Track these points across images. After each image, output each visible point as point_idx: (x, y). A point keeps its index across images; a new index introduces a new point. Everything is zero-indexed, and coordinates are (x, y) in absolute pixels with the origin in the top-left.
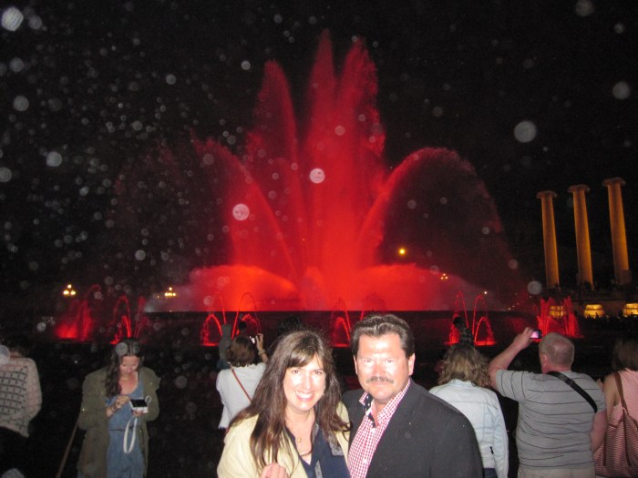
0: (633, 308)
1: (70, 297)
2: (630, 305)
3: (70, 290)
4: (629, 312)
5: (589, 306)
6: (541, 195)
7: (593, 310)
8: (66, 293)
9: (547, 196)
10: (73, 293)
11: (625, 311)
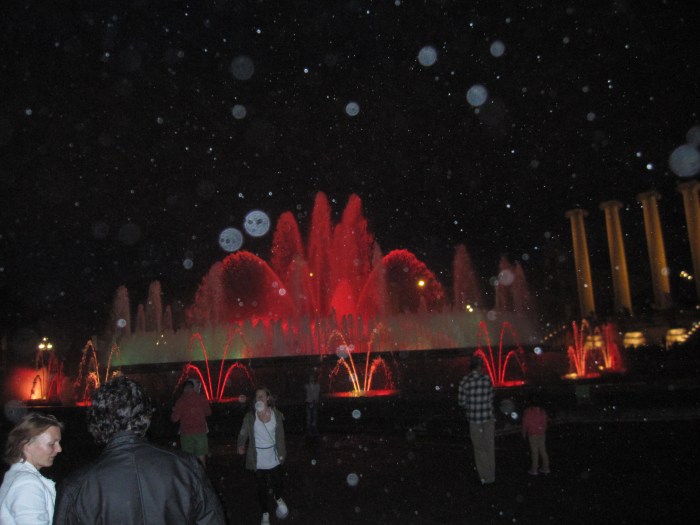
0: (677, 335)
1: (46, 352)
2: (674, 331)
3: (46, 343)
4: (673, 339)
5: (629, 334)
6: (571, 215)
7: (635, 339)
8: (42, 346)
9: (577, 214)
10: (50, 346)
11: (668, 338)
